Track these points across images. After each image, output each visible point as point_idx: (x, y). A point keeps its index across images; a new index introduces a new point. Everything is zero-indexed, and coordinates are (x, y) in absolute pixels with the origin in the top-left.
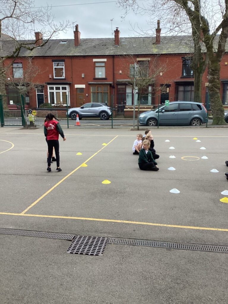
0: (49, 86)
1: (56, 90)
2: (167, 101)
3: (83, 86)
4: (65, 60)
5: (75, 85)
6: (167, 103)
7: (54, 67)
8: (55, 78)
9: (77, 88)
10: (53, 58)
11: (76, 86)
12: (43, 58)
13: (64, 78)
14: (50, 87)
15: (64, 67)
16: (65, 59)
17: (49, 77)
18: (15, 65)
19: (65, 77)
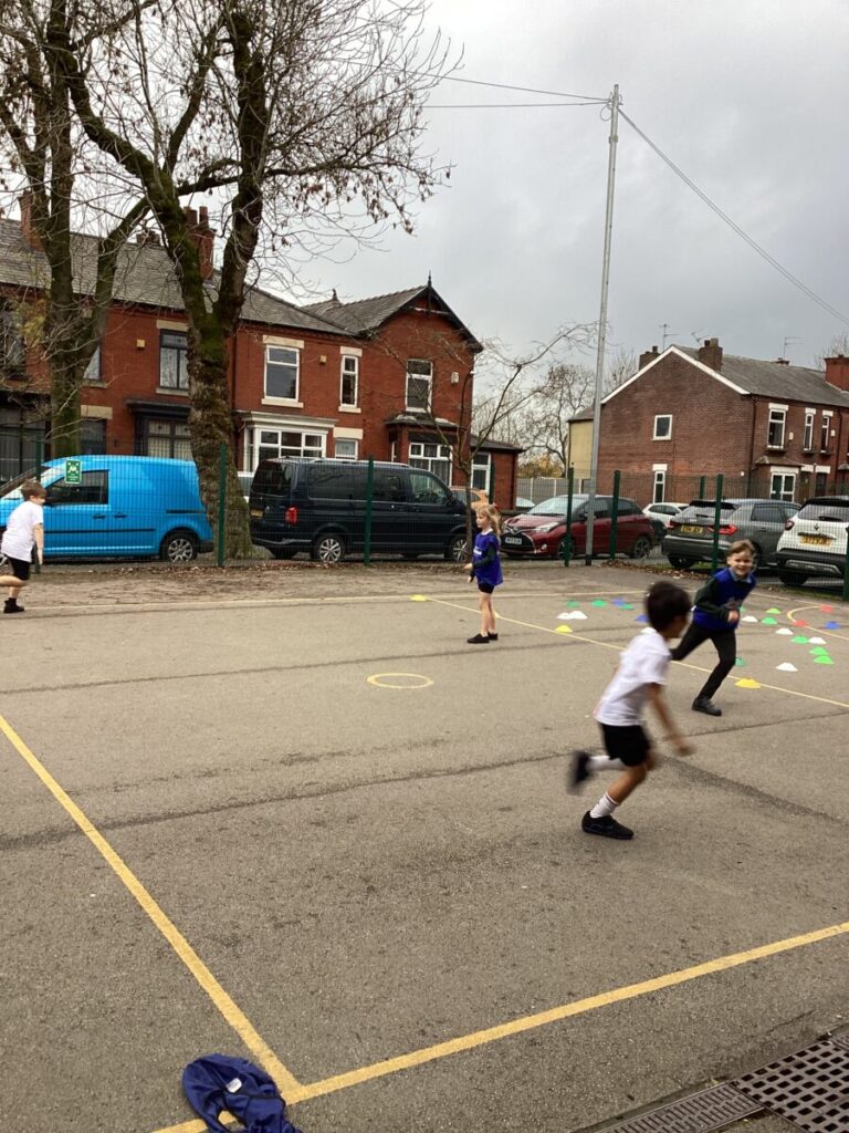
6: (73, 472)
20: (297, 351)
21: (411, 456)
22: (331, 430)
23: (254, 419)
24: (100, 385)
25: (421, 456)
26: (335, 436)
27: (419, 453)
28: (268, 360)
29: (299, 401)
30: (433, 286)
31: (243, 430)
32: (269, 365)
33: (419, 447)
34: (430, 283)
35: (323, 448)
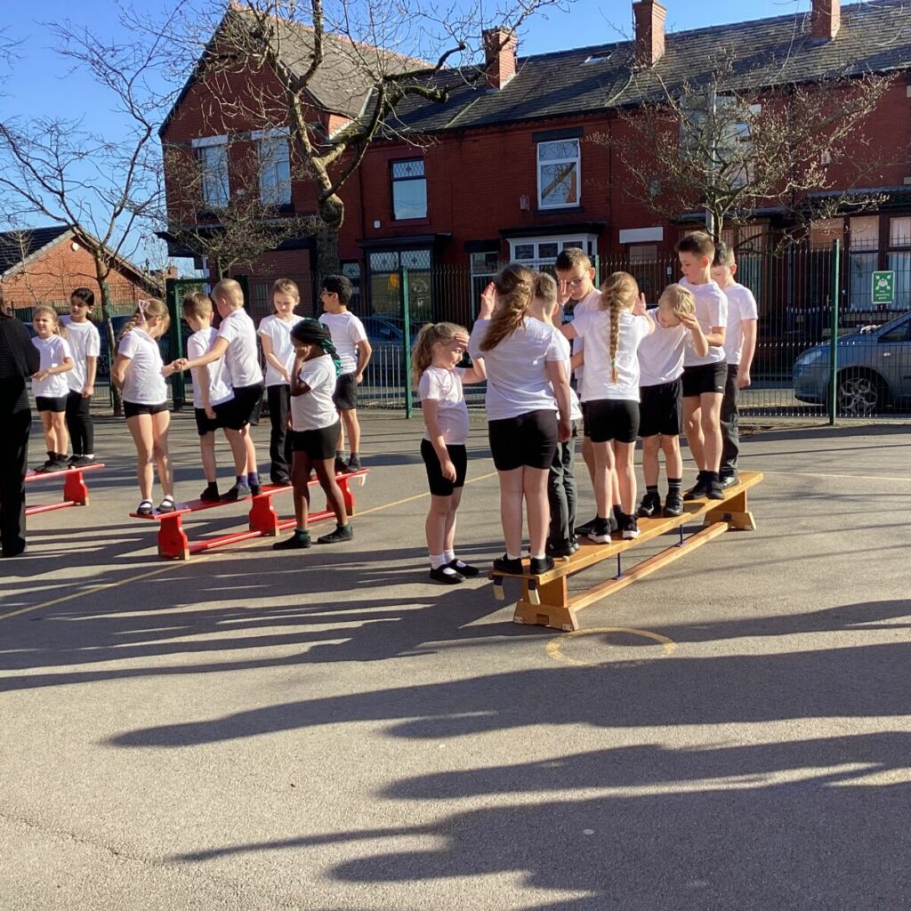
0: (513, 244)
1: (540, 257)
3: (656, 233)
4: (581, 127)
5: (621, 231)
6: (881, 288)
7: (540, 163)
8: (541, 207)
9: (628, 245)
10: (537, 124)
11: (626, 236)
12: (499, 132)
13: (577, 204)
14: (517, 248)
15: (578, 160)
16: (583, 124)
17: (519, 204)
18: (399, 170)
19: (580, 202)
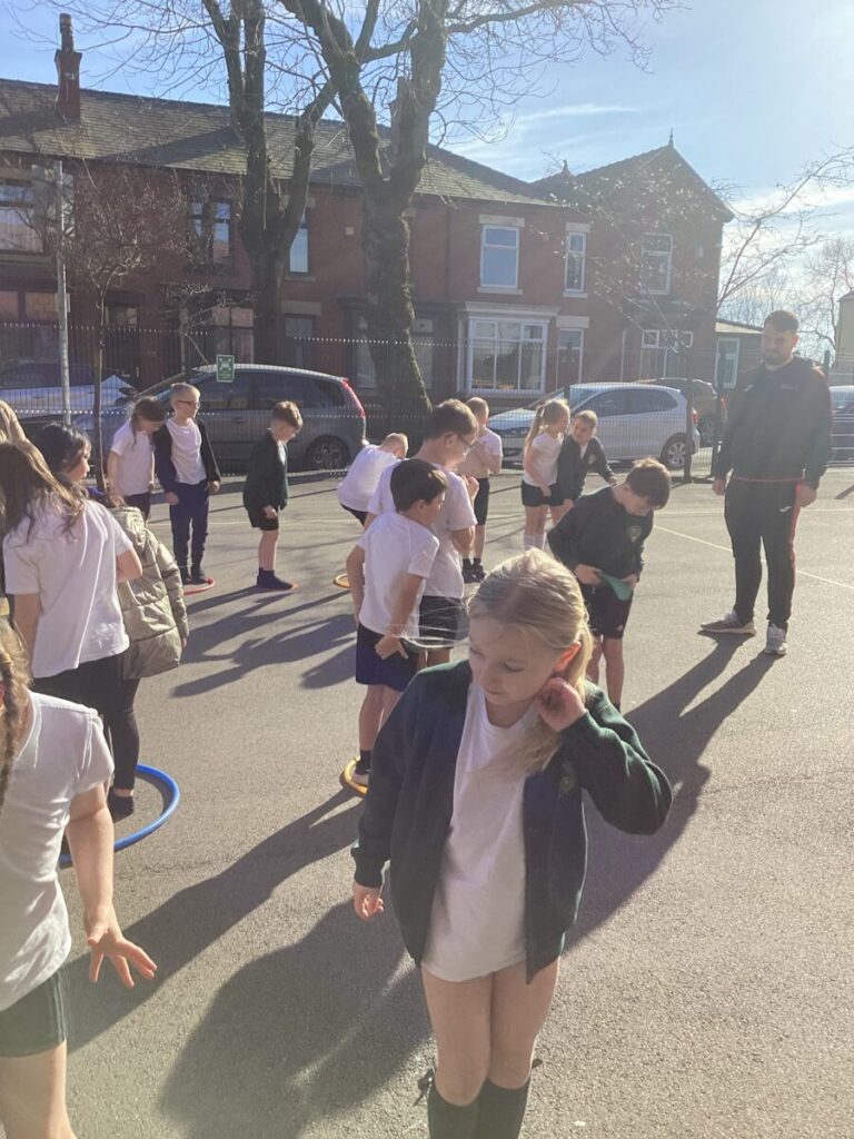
2: (225, 359)
6: (224, 369)
20: (517, 230)
21: (644, 346)
22: (553, 320)
23: (468, 310)
24: (307, 279)
25: (657, 346)
26: (558, 324)
27: (653, 342)
28: (484, 243)
29: (519, 288)
30: (675, 146)
31: (457, 323)
32: (485, 249)
33: (654, 334)
34: (671, 142)
35: (544, 339)
